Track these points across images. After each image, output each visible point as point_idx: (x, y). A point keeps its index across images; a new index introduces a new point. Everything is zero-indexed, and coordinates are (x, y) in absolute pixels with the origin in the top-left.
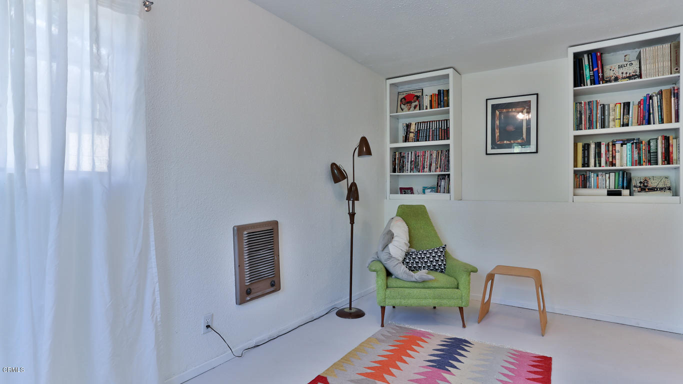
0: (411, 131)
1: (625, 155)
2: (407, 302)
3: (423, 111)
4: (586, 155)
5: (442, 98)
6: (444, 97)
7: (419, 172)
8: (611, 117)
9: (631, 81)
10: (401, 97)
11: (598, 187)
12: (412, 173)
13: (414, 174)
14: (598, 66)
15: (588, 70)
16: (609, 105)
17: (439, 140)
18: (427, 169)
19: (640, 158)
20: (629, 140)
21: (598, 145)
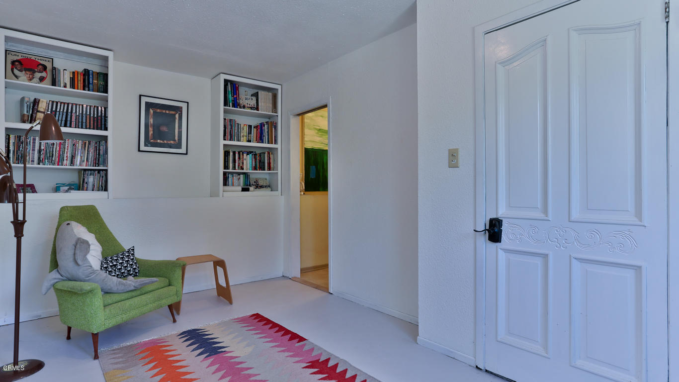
0: (39, 109)
1: (248, 163)
2: (129, 316)
3: (59, 88)
4: (227, 160)
5: (91, 80)
6: (93, 80)
7: (54, 164)
8: (242, 134)
9: (253, 111)
10: (11, 58)
11: (233, 185)
12: (41, 166)
13: (46, 166)
14: (236, 95)
15: (230, 95)
16: (241, 125)
17: (86, 128)
18: (67, 162)
19: (256, 165)
20: (251, 152)
21: (234, 153)
